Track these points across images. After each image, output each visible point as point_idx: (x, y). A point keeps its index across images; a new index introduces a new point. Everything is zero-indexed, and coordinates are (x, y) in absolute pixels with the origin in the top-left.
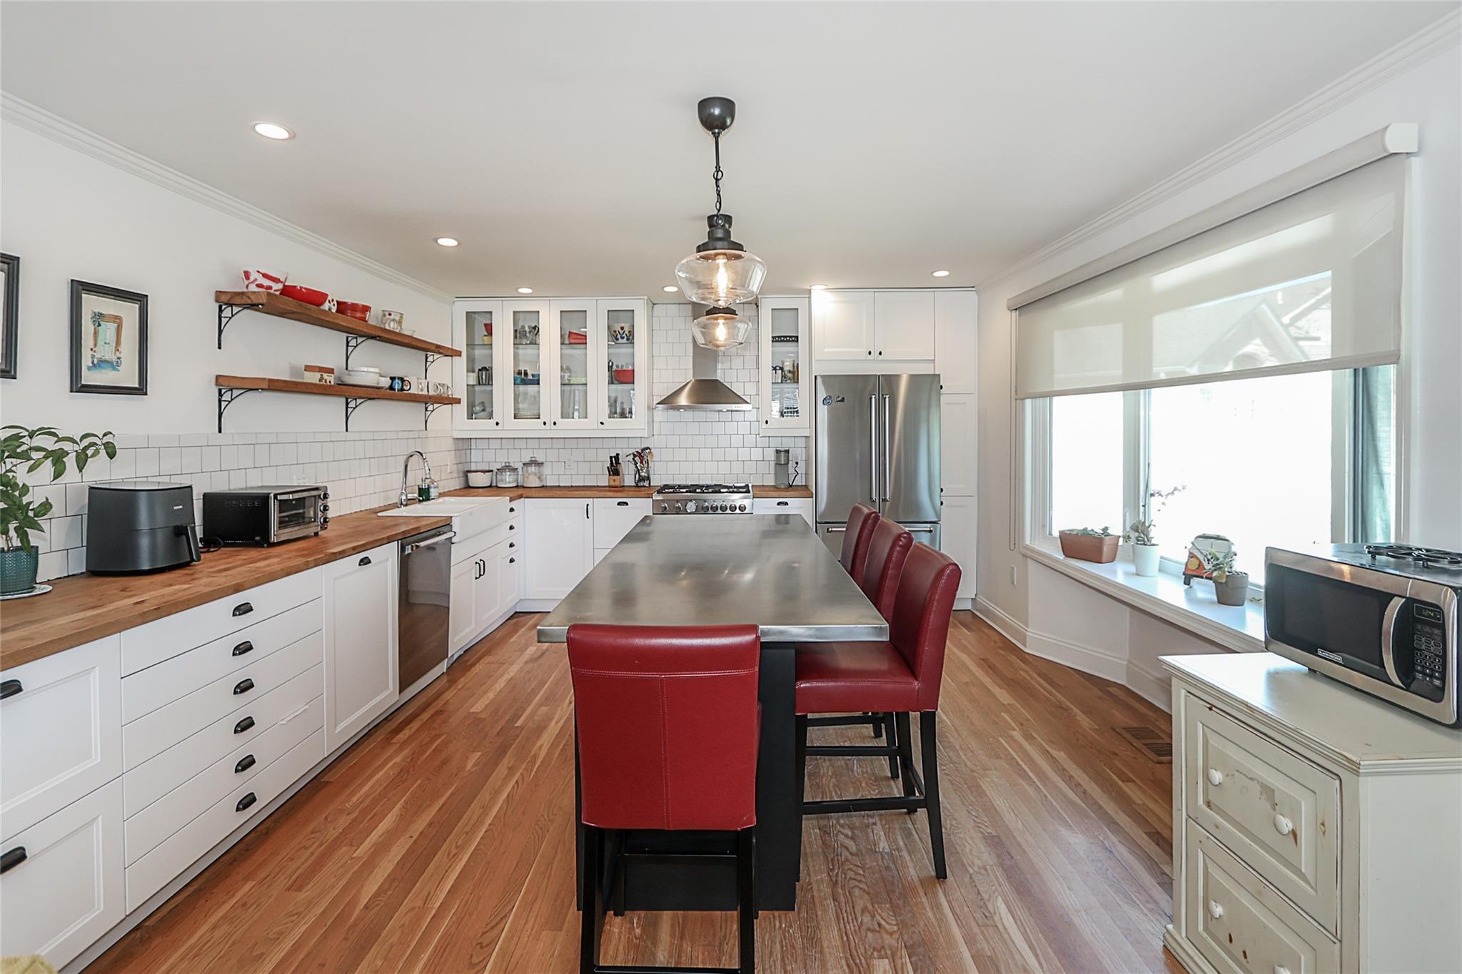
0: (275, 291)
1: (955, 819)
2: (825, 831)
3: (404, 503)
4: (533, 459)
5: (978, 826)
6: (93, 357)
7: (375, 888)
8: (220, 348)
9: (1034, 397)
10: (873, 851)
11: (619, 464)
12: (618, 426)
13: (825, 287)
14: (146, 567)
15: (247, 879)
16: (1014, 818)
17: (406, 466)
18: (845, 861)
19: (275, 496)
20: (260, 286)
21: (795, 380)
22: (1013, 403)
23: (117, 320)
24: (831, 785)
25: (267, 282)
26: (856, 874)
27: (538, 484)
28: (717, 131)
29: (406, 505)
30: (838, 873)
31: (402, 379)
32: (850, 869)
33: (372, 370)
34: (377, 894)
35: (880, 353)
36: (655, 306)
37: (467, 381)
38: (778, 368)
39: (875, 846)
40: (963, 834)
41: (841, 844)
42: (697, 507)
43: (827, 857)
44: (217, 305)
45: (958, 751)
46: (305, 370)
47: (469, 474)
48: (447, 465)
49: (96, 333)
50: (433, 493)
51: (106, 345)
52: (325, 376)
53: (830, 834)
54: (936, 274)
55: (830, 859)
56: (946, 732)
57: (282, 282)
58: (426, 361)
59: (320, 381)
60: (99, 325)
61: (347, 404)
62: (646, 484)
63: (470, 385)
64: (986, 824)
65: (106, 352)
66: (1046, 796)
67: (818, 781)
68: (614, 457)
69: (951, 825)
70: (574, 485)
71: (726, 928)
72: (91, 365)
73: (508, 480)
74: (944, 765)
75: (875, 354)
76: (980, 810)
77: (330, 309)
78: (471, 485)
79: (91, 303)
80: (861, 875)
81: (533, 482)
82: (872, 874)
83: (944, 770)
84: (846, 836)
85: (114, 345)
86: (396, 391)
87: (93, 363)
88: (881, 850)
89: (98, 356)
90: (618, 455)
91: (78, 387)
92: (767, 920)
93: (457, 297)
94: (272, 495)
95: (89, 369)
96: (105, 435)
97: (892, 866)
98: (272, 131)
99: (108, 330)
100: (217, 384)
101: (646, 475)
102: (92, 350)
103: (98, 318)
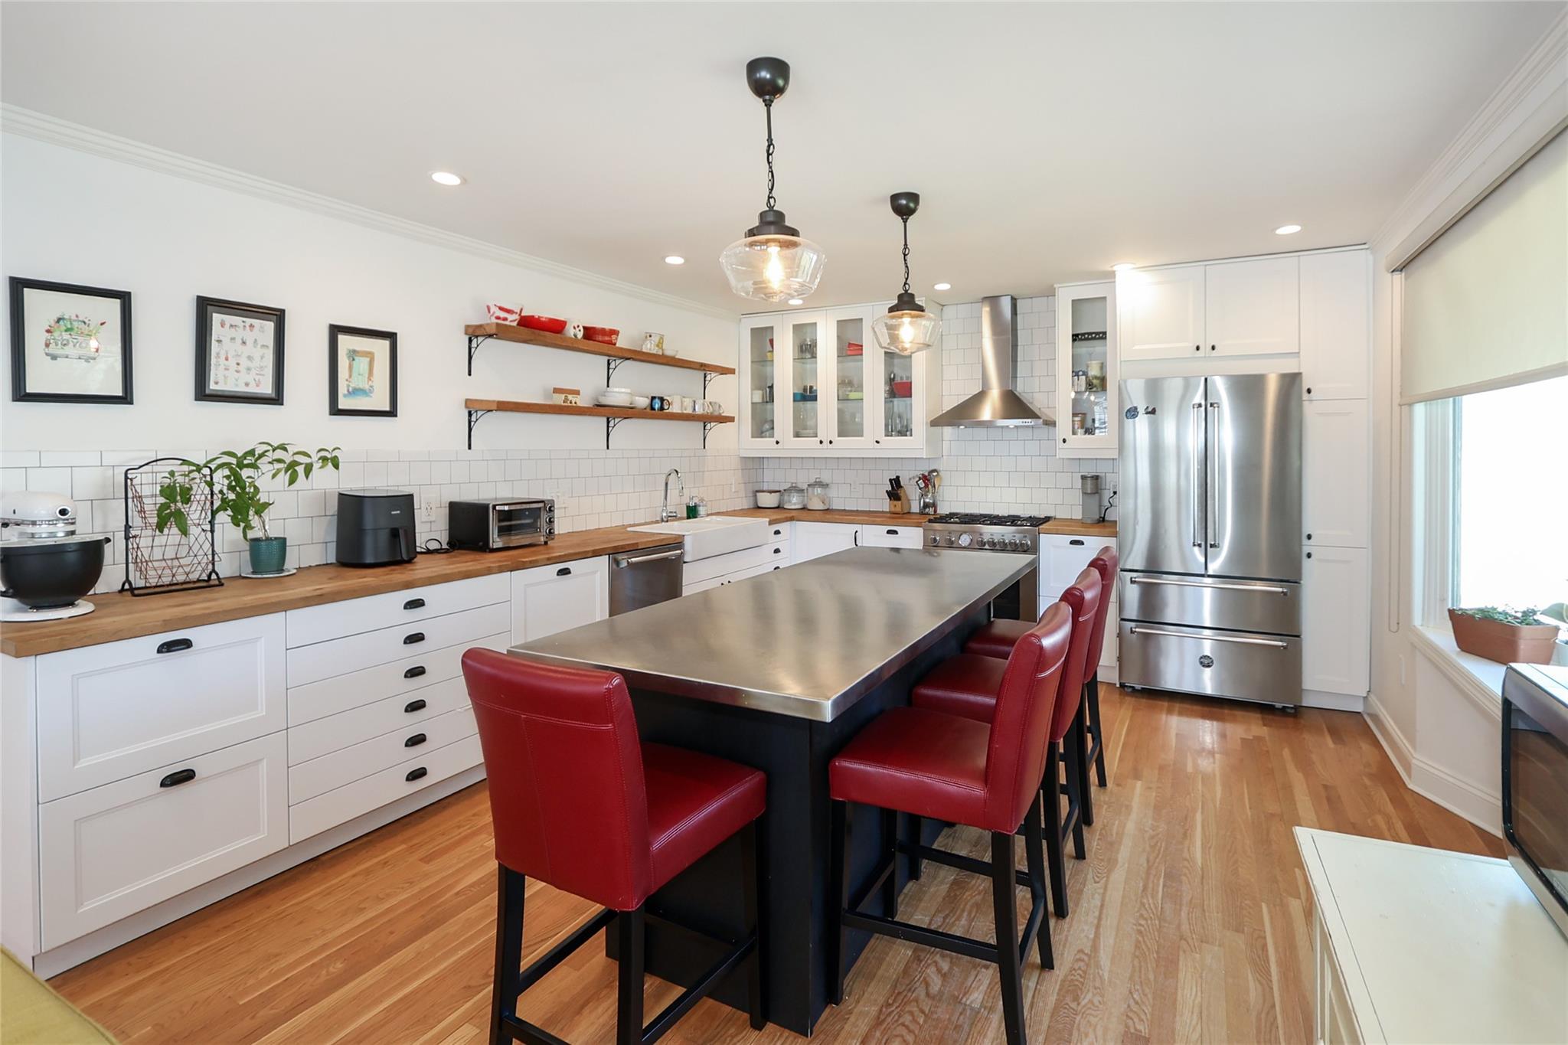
0: (511, 321)
1: (1103, 996)
2: (919, 956)
3: (665, 519)
4: (818, 480)
5: (1127, 1016)
6: (348, 386)
7: (475, 879)
8: (470, 374)
9: (1430, 398)
10: (956, 1000)
11: (902, 487)
12: (897, 446)
13: (1134, 266)
14: (369, 560)
15: (403, 842)
16: (1194, 1022)
17: (667, 484)
18: (913, 1000)
19: (494, 507)
20: (498, 318)
21: (1103, 387)
22: (1396, 408)
23: (370, 356)
24: (973, 901)
25: (503, 314)
26: (914, 1021)
27: (821, 507)
28: (767, 97)
29: (667, 521)
30: (893, 1011)
31: (662, 400)
32: (911, 1013)
33: (623, 390)
34: (472, 885)
35: (1213, 348)
36: (945, 308)
37: (752, 398)
38: (1081, 373)
39: (964, 995)
40: (1096, 1019)
41: (925, 978)
42: (972, 540)
43: (896, 986)
44: (466, 338)
45: (1181, 905)
46: (554, 392)
47: (758, 494)
48: (731, 484)
49: (351, 367)
50: (702, 510)
51: (360, 377)
52: (570, 397)
53: (921, 961)
54: (1280, 231)
55: (896, 991)
56: (1185, 875)
57: (516, 313)
58: (705, 381)
59: (564, 402)
60: (354, 360)
61: (608, 422)
62: (931, 511)
63: (756, 403)
64: (1143, 1017)
65: (360, 382)
66: (1273, 1006)
67: (958, 893)
68: (894, 479)
69: (1091, 1001)
70: (859, 509)
71: (722, 1028)
72: (346, 392)
73: (794, 502)
74: (1146, 919)
75: (1205, 350)
76: (1150, 996)
77: (575, 336)
78: (760, 505)
79: (345, 342)
80: (919, 1024)
81: (816, 504)
82: (932, 1028)
83: (1140, 925)
84: (939, 971)
85: (367, 376)
86: (657, 409)
87: (348, 391)
88: (968, 1003)
89: (352, 385)
90: (898, 477)
91: (335, 411)
92: (771, 1036)
93: (743, 315)
94: (491, 506)
95: (345, 396)
96: (334, 449)
97: (966, 1027)
98: (446, 179)
99: (362, 364)
100: (466, 407)
101: (931, 501)
102: (347, 380)
103: (353, 354)
